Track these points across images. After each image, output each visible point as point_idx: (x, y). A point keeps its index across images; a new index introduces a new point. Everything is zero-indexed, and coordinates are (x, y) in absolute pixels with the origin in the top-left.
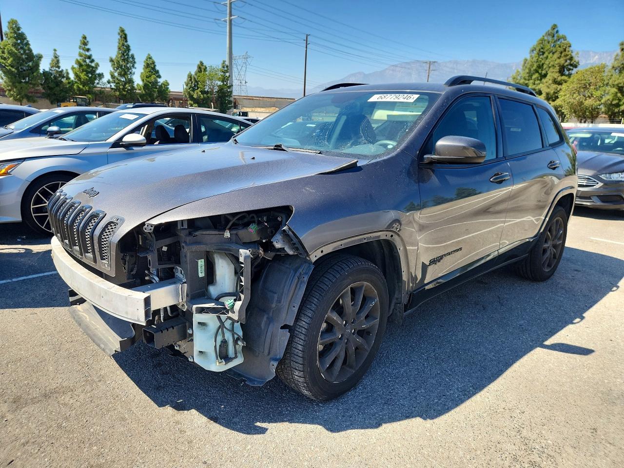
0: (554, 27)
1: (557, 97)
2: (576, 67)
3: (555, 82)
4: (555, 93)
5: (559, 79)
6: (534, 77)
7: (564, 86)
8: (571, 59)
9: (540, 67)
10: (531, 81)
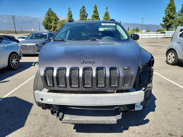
0: (50, 8)
1: (56, 28)
2: (58, 20)
3: (55, 24)
4: (55, 27)
5: (56, 23)
6: (49, 22)
7: (57, 25)
8: (57, 17)
9: (50, 19)
10: (48, 23)
